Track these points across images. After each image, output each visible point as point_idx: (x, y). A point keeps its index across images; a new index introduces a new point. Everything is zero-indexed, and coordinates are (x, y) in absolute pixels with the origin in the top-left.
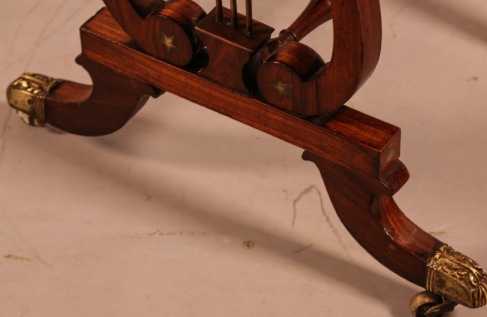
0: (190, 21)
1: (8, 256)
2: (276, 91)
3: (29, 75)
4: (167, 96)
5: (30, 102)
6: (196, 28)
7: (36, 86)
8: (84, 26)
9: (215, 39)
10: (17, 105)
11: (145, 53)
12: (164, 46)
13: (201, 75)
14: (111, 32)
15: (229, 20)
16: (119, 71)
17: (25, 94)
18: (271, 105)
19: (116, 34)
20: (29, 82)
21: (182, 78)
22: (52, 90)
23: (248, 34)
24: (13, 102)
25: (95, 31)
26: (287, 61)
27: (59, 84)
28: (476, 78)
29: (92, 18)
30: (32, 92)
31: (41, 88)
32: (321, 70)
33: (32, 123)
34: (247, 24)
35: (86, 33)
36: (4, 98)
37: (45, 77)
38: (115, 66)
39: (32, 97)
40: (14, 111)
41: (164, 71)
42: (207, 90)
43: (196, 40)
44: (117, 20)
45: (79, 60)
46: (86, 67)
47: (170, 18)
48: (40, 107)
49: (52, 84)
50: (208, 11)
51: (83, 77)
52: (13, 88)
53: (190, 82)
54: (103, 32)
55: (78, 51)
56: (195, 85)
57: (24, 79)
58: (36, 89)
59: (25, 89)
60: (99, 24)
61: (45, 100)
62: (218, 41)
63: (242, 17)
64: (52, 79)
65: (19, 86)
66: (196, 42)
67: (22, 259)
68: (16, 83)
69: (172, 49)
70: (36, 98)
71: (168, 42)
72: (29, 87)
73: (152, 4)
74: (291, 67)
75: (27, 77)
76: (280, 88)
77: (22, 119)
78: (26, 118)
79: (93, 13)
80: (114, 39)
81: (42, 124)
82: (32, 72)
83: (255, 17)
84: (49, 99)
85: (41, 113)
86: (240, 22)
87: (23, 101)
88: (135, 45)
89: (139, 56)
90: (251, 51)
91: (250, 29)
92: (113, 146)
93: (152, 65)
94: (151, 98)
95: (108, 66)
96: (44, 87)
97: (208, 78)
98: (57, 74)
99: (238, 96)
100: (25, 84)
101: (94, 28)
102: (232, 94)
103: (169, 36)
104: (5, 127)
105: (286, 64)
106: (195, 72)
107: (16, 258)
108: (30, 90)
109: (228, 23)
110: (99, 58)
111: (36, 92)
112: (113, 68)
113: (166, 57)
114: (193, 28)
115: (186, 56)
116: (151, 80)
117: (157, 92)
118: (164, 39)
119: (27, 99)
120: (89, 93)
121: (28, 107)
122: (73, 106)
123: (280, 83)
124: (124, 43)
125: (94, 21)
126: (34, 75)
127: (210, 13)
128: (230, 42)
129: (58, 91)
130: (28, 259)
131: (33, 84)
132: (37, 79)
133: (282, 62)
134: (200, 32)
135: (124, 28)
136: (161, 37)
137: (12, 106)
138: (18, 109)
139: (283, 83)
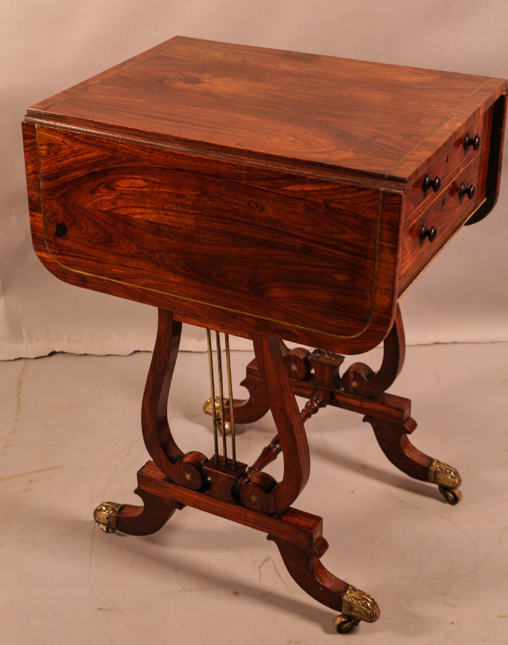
0: (200, 464)
1: (100, 609)
2: (251, 500)
3: (106, 503)
4: (187, 508)
5: (107, 518)
6: (204, 467)
7: (111, 509)
8: (139, 471)
9: (215, 472)
10: (100, 521)
11: (175, 484)
12: (186, 479)
13: (207, 495)
14: (155, 474)
15: (223, 462)
16: (159, 496)
17: (104, 514)
18: (249, 509)
19: (158, 474)
20: (106, 507)
21: (196, 497)
22: (120, 510)
23: (234, 469)
24: (97, 519)
25: (145, 474)
26: (257, 483)
27: (123, 507)
28: (353, 491)
29: (143, 467)
30: (109, 512)
31: (113, 510)
32: (276, 487)
33: (108, 531)
34: (233, 463)
35: (141, 476)
36: (92, 518)
37: (115, 504)
38: (157, 493)
39: (109, 515)
40: (97, 524)
41: (186, 493)
42: (211, 503)
43: (204, 474)
44: (158, 466)
45: (136, 492)
46: (140, 495)
47: (189, 463)
48: (113, 520)
49: (119, 507)
50: (209, 459)
51: (138, 502)
52: (97, 511)
53: (200, 499)
54: (150, 474)
55: (136, 486)
56: (203, 500)
57: (104, 505)
58: (111, 510)
59: (105, 511)
60: (147, 469)
61: (116, 516)
62: (217, 473)
63: (230, 460)
64: (119, 505)
65: (101, 510)
66: (204, 475)
67: (108, 610)
68: (99, 508)
69: (190, 481)
70: (111, 515)
71: (188, 477)
72: (107, 510)
73: (178, 456)
74: (259, 485)
75: (105, 504)
76: (253, 498)
77: (102, 529)
78: (104, 528)
79: (144, 464)
80: (157, 477)
81: (114, 531)
82: (107, 501)
83: (238, 460)
84: (119, 515)
85: (114, 525)
86: (229, 462)
87: (103, 518)
88: (169, 480)
89: (171, 486)
90: (236, 478)
91: (235, 466)
93: (179, 491)
94: (177, 510)
95: (153, 493)
96: (115, 509)
97: (211, 496)
98: (121, 501)
99: (229, 505)
100: (104, 508)
101: (145, 472)
102: (225, 504)
103: (188, 473)
104: (92, 534)
105: (256, 484)
106: (204, 493)
107: (104, 610)
108: (107, 511)
109: (222, 464)
110: (148, 489)
111: (111, 512)
112: (156, 494)
113: (187, 486)
114: (202, 467)
115: (198, 484)
116: (178, 499)
117: (181, 506)
118: (186, 475)
119: (106, 517)
120: (142, 510)
121: (106, 521)
122: (132, 518)
123: (253, 496)
124: (162, 479)
125: (144, 468)
126: (109, 503)
127: (212, 458)
128: (224, 474)
129: (123, 511)
130: (111, 610)
131: (109, 508)
132: (111, 505)
133: (254, 483)
134: (206, 469)
135: (162, 471)
136: (184, 474)
137: (97, 521)
138: (99, 523)
139: (255, 495)
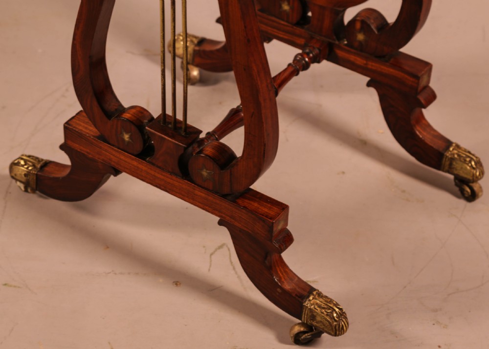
0: (142, 123)
1: (5, 284)
2: (202, 175)
3: (26, 156)
4: (124, 175)
5: (25, 175)
6: (147, 128)
7: (30, 164)
8: (67, 123)
9: (159, 136)
10: (17, 177)
11: (109, 144)
12: (123, 140)
13: (149, 162)
14: (86, 128)
15: (170, 123)
16: (90, 156)
17: (22, 170)
18: (198, 185)
19: (89, 129)
20: (25, 161)
21: (135, 163)
22: (42, 167)
23: (183, 134)
24: (13, 175)
25: (74, 127)
26: (211, 155)
27: (47, 163)
29: (73, 118)
30: (27, 168)
31: (34, 165)
32: (234, 161)
33: (26, 190)
34: (183, 127)
35: (69, 128)
36: (7, 172)
37: (37, 158)
38: (88, 153)
39: (27, 172)
40: (14, 181)
41: (122, 157)
42: (153, 173)
43: (146, 137)
44: (90, 120)
45: (62, 147)
46: (66, 152)
47: (128, 120)
48: (32, 179)
49: (42, 163)
51: (64, 159)
52: (14, 165)
53: (140, 166)
54: (80, 128)
55: (62, 140)
56: (144, 168)
57: (22, 159)
58: (30, 166)
59: (23, 166)
60: (78, 122)
61: (37, 175)
62: (162, 137)
63: (180, 122)
64: (42, 160)
65: (18, 164)
66: (146, 139)
67: (15, 287)
68: (16, 162)
69: (129, 142)
70: (30, 172)
71: (126, 137)
72: (25, 165)
73: (116, 110)
74: (213, 158)
75: (25, 158)
76: (205, 173)
77: (20, 187)
78: (22, 186)
79: (74, 114)
80: (88, 133)
81: (34, 191)
82: (28, 154)
83: (189, 122)
84: (39, 173)
85: (33, 183)
86: (178, 125)
87: (20, 174)
88: (102, 138)
89: (105, 146)
90: (186, 146)
91: (185, 131)
92: (83, 209)
93: (114, 153)
94: (112, 177)
95: (83, 152)
96: (36, 165)
97: (153, 164)
99: (174, 178)
100: (22, 162)
101: (74, 125)
102: (170, 176)
103: (127, 133)
104: (7, 192)
105: (209, 156)
106: (145, 160)
107: (11, 286)
108: (26, 167)
109: (170, 126)
110: (76, 146)
111: (30, 168)
112: (86, 154)
113: (124, 148)
114: (144, 128)
115: (139, 147)
116: (113, 163)
117: (117, 172)
118: (123, 135)
119: (23, 173)
120: (68, 171)
121: (24, 179)
122: (57, 179)
123: (205, 170)
124: (93, 136)
125: (74, 120)
126: (29, 156)
127: (157, 118)
128: (170, 139)
129: (46, 169)
130: (19, 287)
131: (28, 163)
132: (31, 159)
133: (207, 155)
134: (149, 130)
135: (95, 126)
136: (121, 133)
137: (13, 177)
138: (17, 180)
139: (207, 170)
